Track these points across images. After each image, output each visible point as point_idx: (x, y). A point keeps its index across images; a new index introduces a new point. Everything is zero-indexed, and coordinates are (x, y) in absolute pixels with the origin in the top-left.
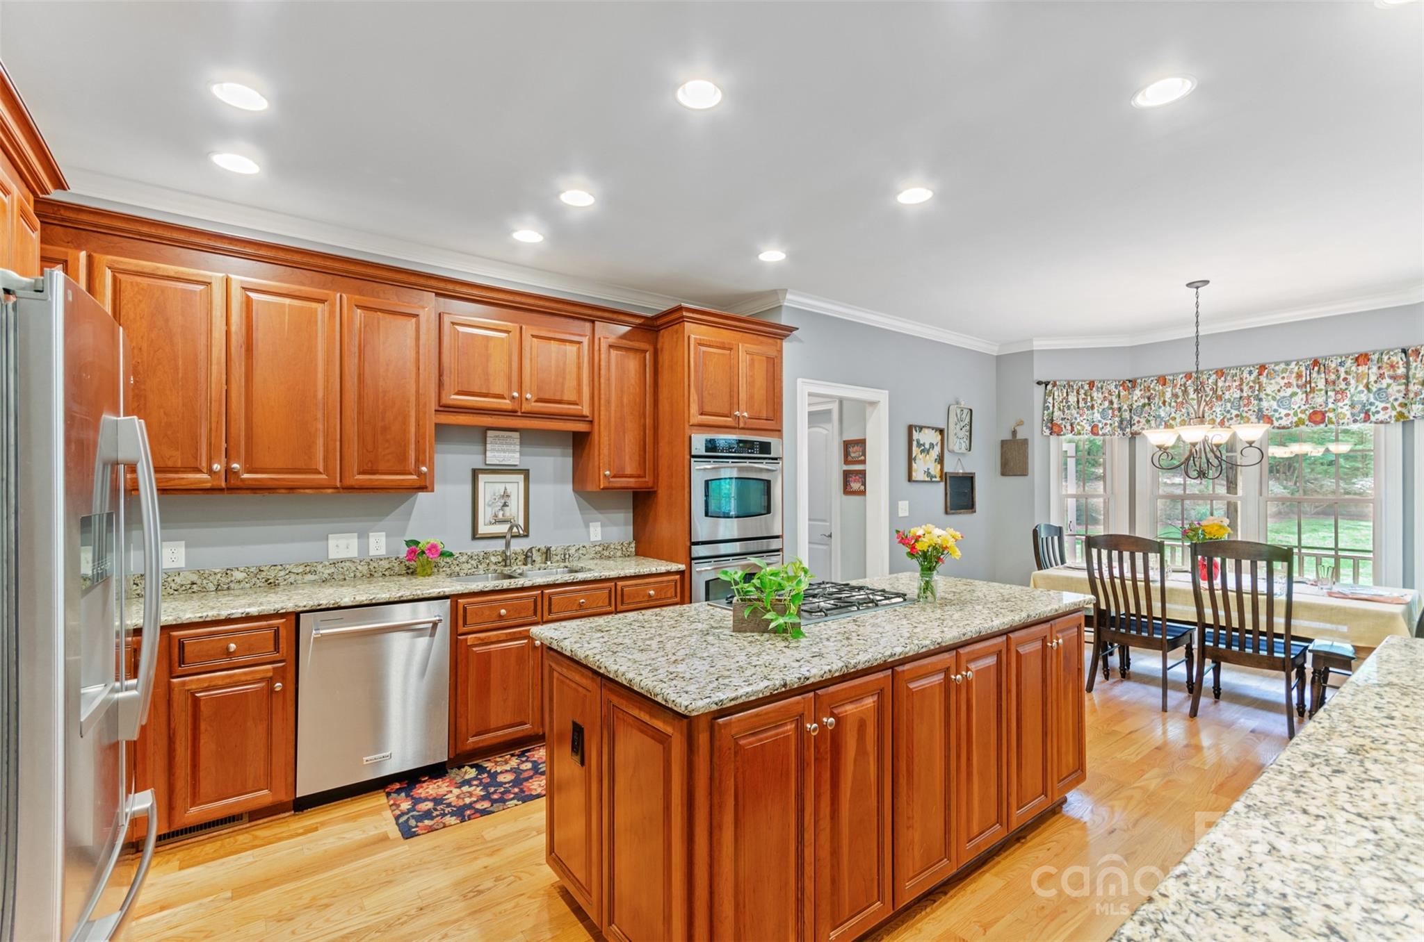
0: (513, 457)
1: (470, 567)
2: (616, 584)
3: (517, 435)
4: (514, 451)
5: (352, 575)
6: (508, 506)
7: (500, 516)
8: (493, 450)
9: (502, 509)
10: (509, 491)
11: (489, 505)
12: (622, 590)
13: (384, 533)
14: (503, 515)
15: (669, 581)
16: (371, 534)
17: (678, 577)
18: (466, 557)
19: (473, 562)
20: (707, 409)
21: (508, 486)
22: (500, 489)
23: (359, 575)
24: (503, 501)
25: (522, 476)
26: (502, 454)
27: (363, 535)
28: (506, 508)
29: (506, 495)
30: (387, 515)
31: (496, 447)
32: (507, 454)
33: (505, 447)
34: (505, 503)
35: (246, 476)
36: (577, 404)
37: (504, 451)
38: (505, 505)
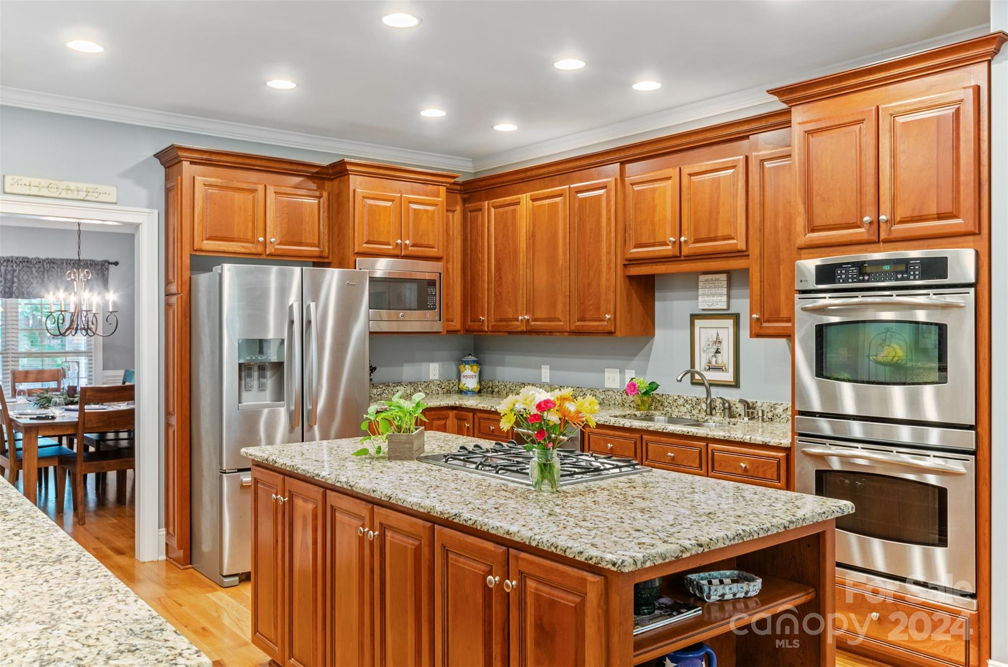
0: (720, 301)
1: (686, 410)
2: (707, 445)
3: (724, 277)
4: (721, 295)
5: (613, 402)
6: (720, 353)
7: (714, 363)
8: (704, 295)
9: (715, 356)
10: (720, 337)
11: (704, 351)
12: (713, 454)
13: (634, 371)
14: (716, 362)
15: (769, 457)
16: (626, 371)
17: (781, 454)
18: (682, 400)
19: (688, 406)
20: (818, 222)
21: (720, 331)
22: (713, 336)
23: (617, 403)
24: (716, 347)
25: (731, 321)
26: (711, 298)
27: (622, 372)
28: (718, 355)
29: (718, 341)
30: (636, 355)
31: (707, 291)
32: (715, 298)
33: (713, 291)
34: (718, 349)
35: (533, 323)
36: (733, 238)
37: (713, 295)
38: (718, 352)
